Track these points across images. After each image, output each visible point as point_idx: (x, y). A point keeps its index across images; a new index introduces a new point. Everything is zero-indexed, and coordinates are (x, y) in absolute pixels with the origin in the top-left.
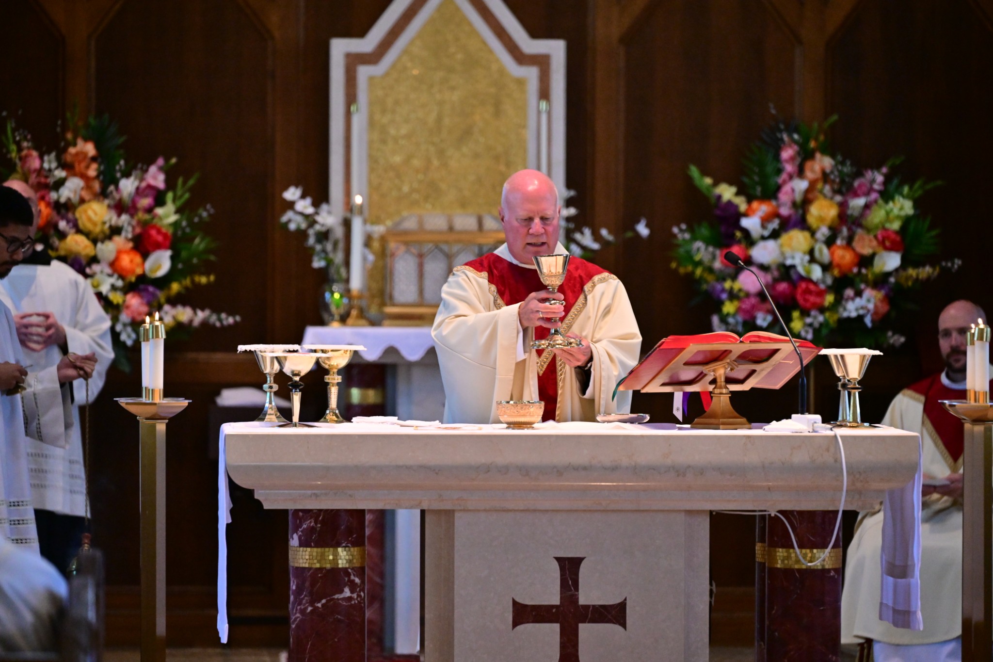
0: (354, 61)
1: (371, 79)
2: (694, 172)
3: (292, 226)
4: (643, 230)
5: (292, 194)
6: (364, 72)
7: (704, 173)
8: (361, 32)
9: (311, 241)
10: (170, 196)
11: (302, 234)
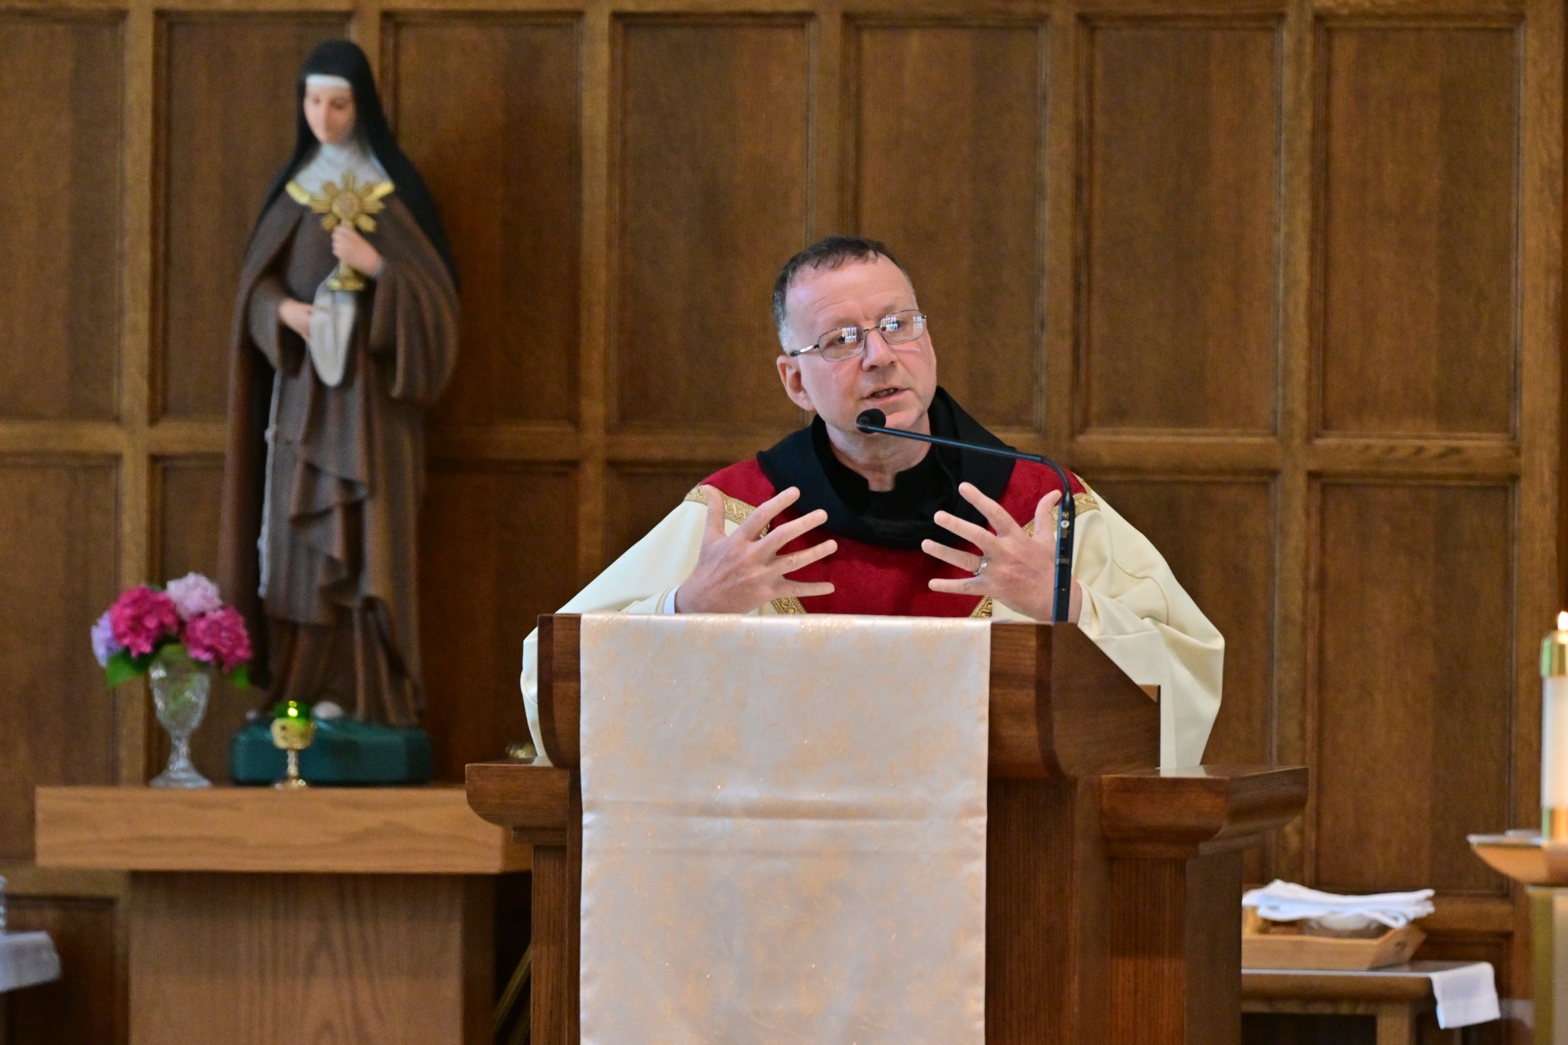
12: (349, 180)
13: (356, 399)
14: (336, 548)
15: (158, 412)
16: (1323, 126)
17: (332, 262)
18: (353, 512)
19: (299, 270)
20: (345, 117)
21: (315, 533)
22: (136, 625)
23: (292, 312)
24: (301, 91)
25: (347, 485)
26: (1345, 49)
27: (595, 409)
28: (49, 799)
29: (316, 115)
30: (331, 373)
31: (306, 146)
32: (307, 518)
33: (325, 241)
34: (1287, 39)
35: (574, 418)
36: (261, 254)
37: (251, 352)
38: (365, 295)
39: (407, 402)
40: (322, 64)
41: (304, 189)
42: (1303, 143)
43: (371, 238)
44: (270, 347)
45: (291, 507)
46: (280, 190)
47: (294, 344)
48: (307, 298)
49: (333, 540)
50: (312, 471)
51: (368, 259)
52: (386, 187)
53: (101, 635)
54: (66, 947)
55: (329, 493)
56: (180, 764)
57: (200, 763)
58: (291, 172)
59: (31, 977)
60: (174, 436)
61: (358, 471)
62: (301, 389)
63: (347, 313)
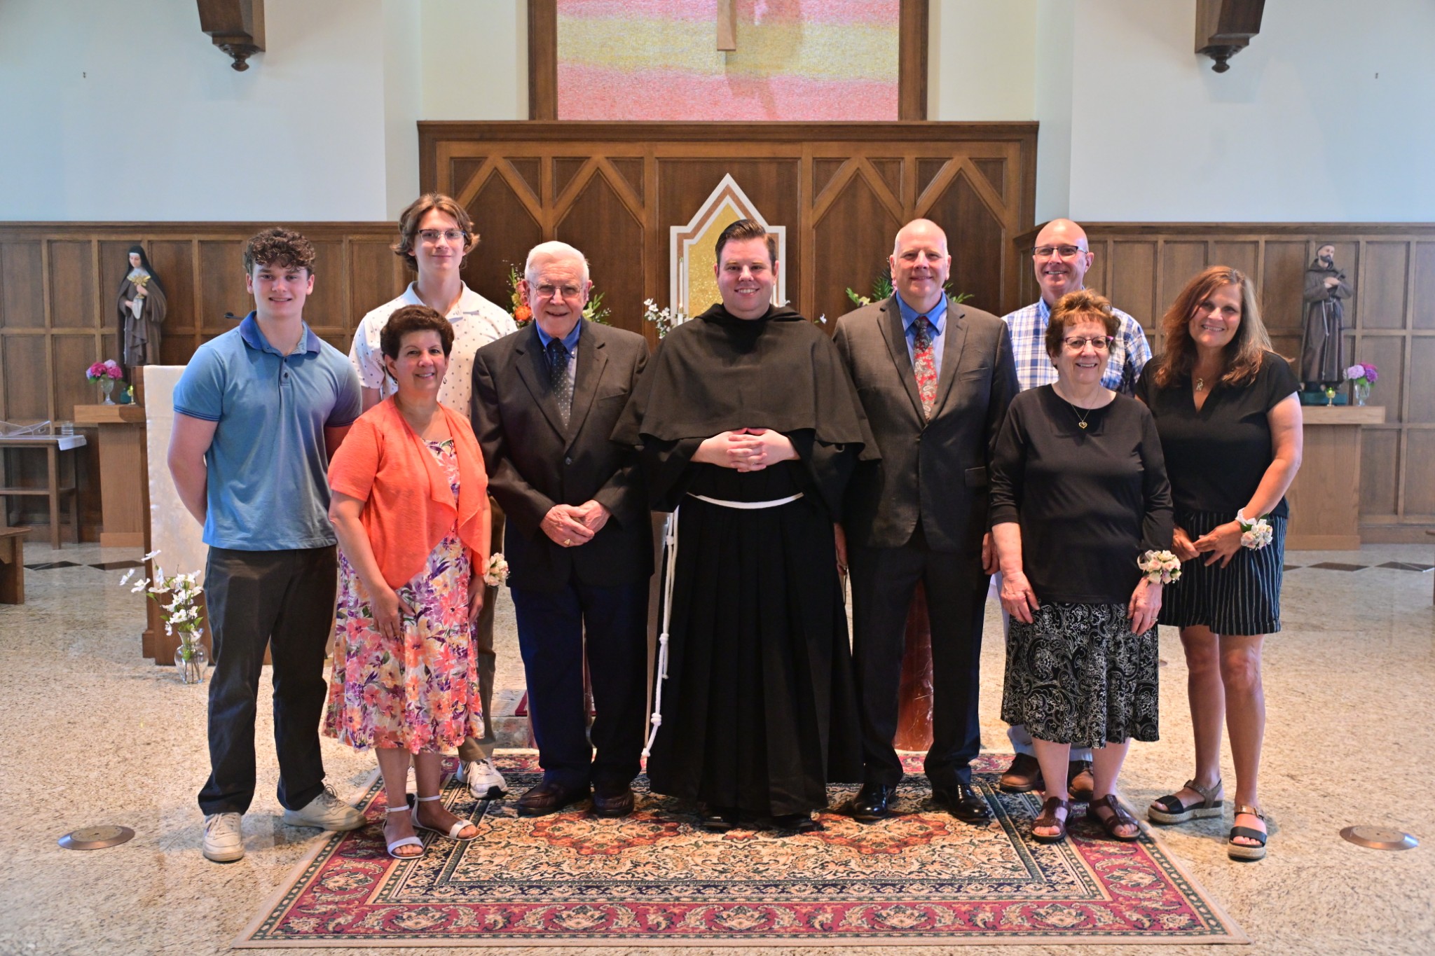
0: (682, 237)
1: (690, 246)
2: (849, 291)
3: (650, 319)
4: (823, 320)
5: (648, 302)
6: (686, 242)
7: (854, 292)
8: (686, 224)
9: (659, 325)
10: (590, 304)
11: (654, 323)
12: (140, 275)
13: (143, 321)
14: (140, 353)
15: (103, 325)
16: (352, 264)
17: (136, 293)
18: (144, 346)
19: (130, 294)
20: (139, 262)
21: (136, 350)
22: (96, 370)
23: (128, 303)
24: (129, 256)
25: (142, 340)
26: (356, 248)
27: (199, 324)
28: (77, 408)
29: (132, 261)
30: (138, 316)
31: (131, 268)
32: (133, 347)
33: (135, 288)
34: (343, 246)
35: (194, 326)
36: (122, 291)
37: (120, 312)
38: (145, 300)
39: (155, 323)
40: (133, 250)
41: (131, 277)
42: (347, 267)
43: (146, 288)
44: (124, 311)
45: (130, 345)
46: (125, 278)
47: (129, 310)
48: (131, 300)
49: (139, 351)
50: (134, 337)
51: (145, 292)
52: (149, 277)
53: (89, 373)
54: (88, 438)
55: (138, 342)
56: (108, 399)
57: (112, 399)
58: (127, 274)
59: (78, 445)
60: (106, 331)
61: (145, 337)
62: (131, 319)
63: (140, 304)
